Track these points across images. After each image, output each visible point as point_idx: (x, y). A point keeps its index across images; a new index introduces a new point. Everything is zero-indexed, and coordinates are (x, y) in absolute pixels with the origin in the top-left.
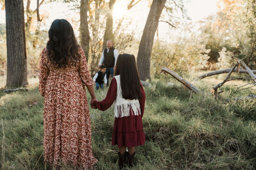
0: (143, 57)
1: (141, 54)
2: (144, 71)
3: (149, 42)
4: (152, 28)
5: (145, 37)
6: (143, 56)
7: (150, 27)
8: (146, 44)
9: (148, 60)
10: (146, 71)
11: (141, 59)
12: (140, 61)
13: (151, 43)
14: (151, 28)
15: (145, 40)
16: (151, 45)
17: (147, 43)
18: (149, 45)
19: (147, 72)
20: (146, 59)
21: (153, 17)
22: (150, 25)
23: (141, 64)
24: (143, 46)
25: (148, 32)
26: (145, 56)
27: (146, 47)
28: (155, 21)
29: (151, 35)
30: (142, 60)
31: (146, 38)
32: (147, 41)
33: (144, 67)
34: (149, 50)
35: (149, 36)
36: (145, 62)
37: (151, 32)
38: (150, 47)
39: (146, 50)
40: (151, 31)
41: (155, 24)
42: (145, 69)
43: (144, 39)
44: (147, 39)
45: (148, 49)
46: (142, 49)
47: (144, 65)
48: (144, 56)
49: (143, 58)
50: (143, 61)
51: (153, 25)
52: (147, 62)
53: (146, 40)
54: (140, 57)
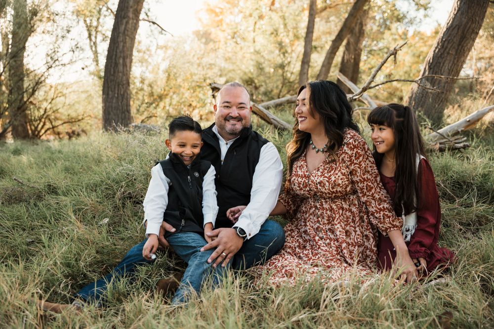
0: (117, 89)
1: (111, 82)
2: (120, 116)
3: (124, 59)
4: (128, 31)
5: (116, 50)
6: (116, 87)
7: (125, 29)
8: (119, 63)
9: (126, 95)
10: (123, 115)
11: (112, 91)
12: (110, 96)
13: (128, 61)
14: (126, 32)
15: (116, 55)
16: (128, 65)
17: (121, 61)
18: (125, 65)
19: (127, 116)
20: (122, 93)
21: (129, 11)
22: (123, 26)
23: (114, 101)
24: (113, 66)
25: (121, 39)
26: (120, 86)
27: (121, 68)
28: (133, 19)
29: (128, 44)
30: (115, 93)
31: (118, 51)
32: (120, 57)
33: (121, 108)
34: (127, 74)
35: (123, 47)
36: (120, 98)
37: (127, 40)
38: (128, 69)
39: (120, 74)
40: (127, 38)
41: (133, 24)
42: (123, 112)
43: (115, 53)
44: (120, 52)
45: (123, 72)
46: (112, 73)
47: (120, 104)
48: (118, 85)
49: (116, 92)
50: (116, 95)
51: (130, 26)
52: (125, 97)
53: (119, 55)
54: (110, 89)
